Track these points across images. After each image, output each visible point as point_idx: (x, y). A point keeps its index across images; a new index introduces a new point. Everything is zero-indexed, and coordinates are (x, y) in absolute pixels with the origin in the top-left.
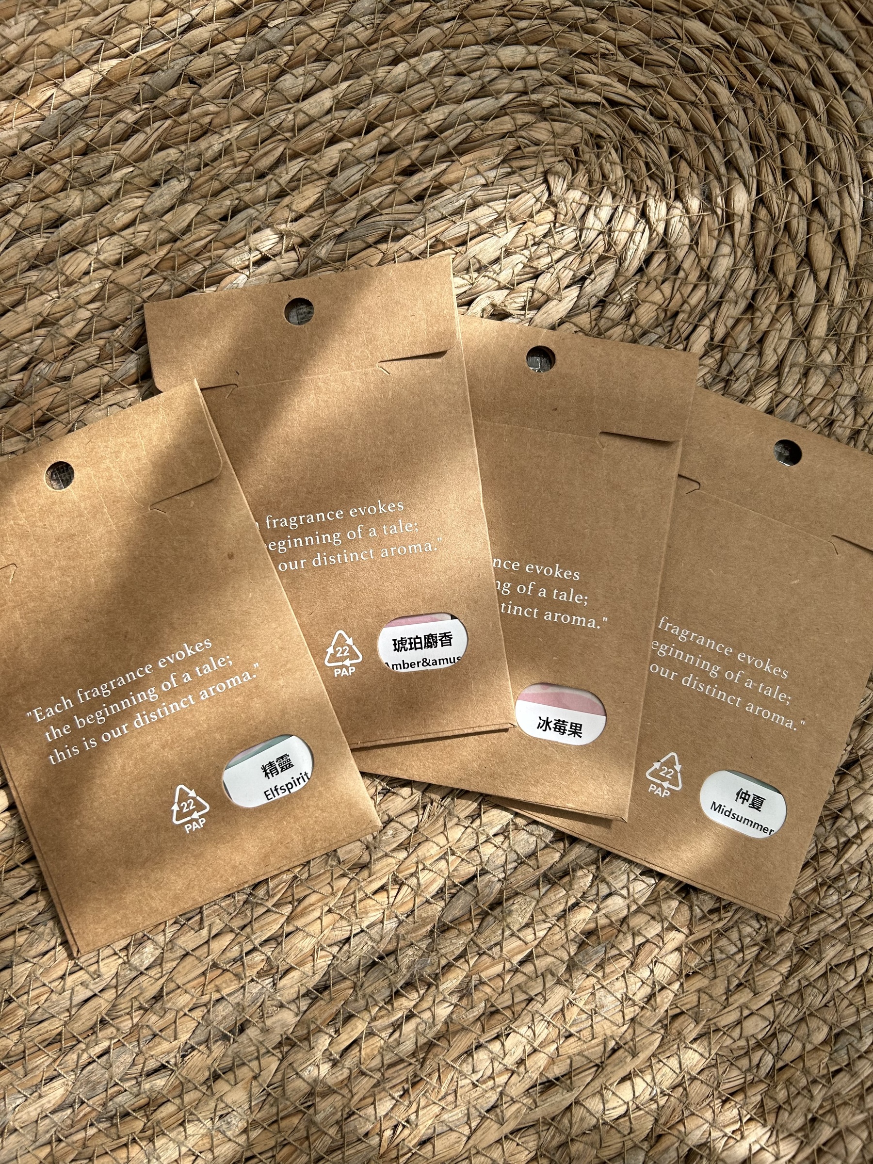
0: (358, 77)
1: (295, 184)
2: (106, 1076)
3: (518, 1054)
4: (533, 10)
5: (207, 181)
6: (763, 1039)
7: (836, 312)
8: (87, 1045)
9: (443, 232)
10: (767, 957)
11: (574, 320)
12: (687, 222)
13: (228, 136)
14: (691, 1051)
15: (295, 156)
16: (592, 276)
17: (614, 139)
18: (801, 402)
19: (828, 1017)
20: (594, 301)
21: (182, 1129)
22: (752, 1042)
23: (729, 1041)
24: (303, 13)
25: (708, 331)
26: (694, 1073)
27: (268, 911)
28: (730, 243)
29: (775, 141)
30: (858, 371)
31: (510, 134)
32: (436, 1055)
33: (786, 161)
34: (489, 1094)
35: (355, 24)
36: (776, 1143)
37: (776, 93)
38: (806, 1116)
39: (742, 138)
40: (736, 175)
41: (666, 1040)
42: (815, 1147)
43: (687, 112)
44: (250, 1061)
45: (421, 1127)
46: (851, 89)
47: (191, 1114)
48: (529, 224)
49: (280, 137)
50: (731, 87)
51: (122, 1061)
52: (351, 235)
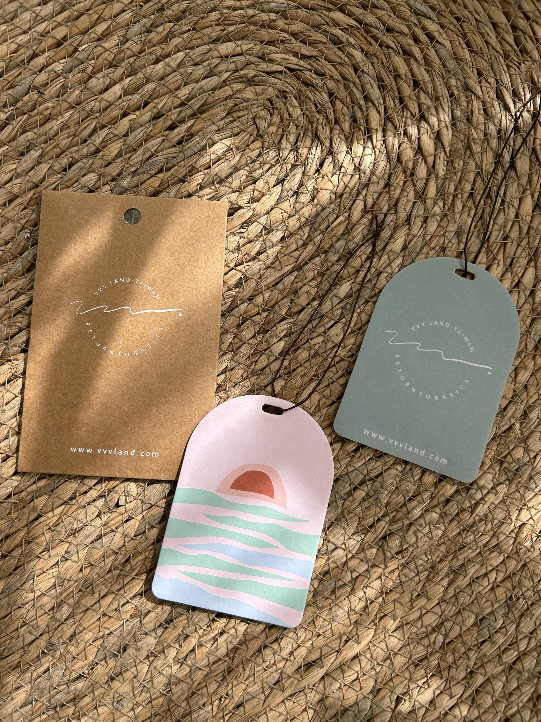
0: (136, 74)
1: (104, 144)
2: (49, 684)
3: (289, 649)
4: (237, 19)
5: (52, 149)
6: (436, 626)
7: (440, 181)
8: (36, 667)
9: (196, 162)
10: (434, 577)
11: (280, 206)
12: (343, 137)
13: (61, 120)
14: (392, 638)
15: (103, 127)
16: (288, 178)
17: (294, 92)
18: (424, 239)
19: (474, 609)
20: (291, 193)
21: (95, 711)
22: (430, 629)
23: (415, 630)
24: (99, 39)
25: (362, 202)
26: (396, 651)
27: (133, 578)
28: (371, 147)
29: (393, 81)
30: (457, 216)
31: (230, 97)
32: (240, 654)
33: (401, 91)
34: (274, 674)
35: (130, 42)
36: (450, 688)
37: (391, 50)
38: (466, 670)
39: (372, 81)
40: (371, 105)
41: (377, 633)
42: (474, 688)
43: (337, 69)
44: (131, 668)
45: (235, 697)
46: (437, 42)
47: (100, 702)
48: (247, 151)
49: (92, 117)
50: (363, 51)
51: (57, 675)
52: (141, 171)
